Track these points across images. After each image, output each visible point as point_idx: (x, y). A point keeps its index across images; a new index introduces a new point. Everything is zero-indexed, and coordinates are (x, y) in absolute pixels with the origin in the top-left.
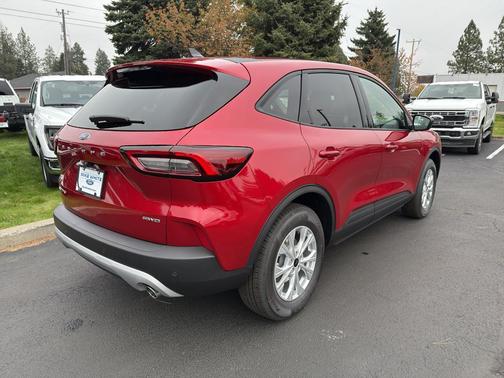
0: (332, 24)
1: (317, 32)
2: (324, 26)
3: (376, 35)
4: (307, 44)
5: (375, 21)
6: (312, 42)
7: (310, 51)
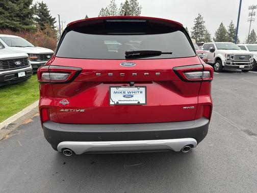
0: (28, 6)
1: (21, 10)
2: (24, 7)
3: (45, 16)
4: (15, 16)
5: (43, 8)
6: (18, 16)
7: (17, 21)
